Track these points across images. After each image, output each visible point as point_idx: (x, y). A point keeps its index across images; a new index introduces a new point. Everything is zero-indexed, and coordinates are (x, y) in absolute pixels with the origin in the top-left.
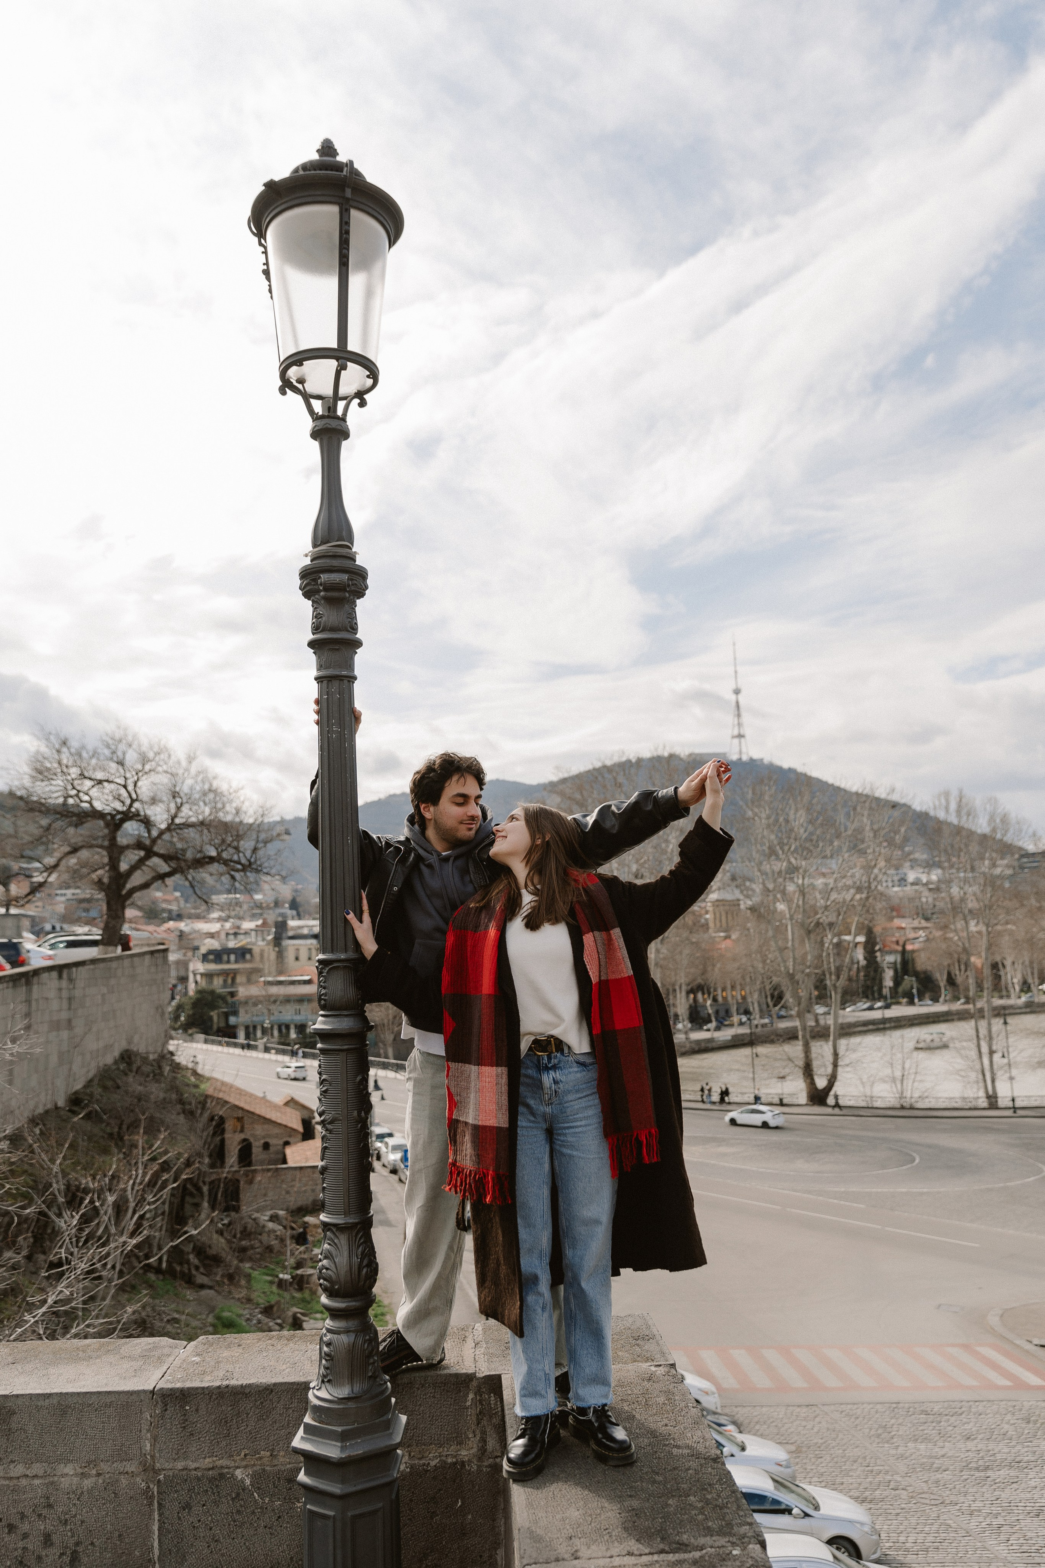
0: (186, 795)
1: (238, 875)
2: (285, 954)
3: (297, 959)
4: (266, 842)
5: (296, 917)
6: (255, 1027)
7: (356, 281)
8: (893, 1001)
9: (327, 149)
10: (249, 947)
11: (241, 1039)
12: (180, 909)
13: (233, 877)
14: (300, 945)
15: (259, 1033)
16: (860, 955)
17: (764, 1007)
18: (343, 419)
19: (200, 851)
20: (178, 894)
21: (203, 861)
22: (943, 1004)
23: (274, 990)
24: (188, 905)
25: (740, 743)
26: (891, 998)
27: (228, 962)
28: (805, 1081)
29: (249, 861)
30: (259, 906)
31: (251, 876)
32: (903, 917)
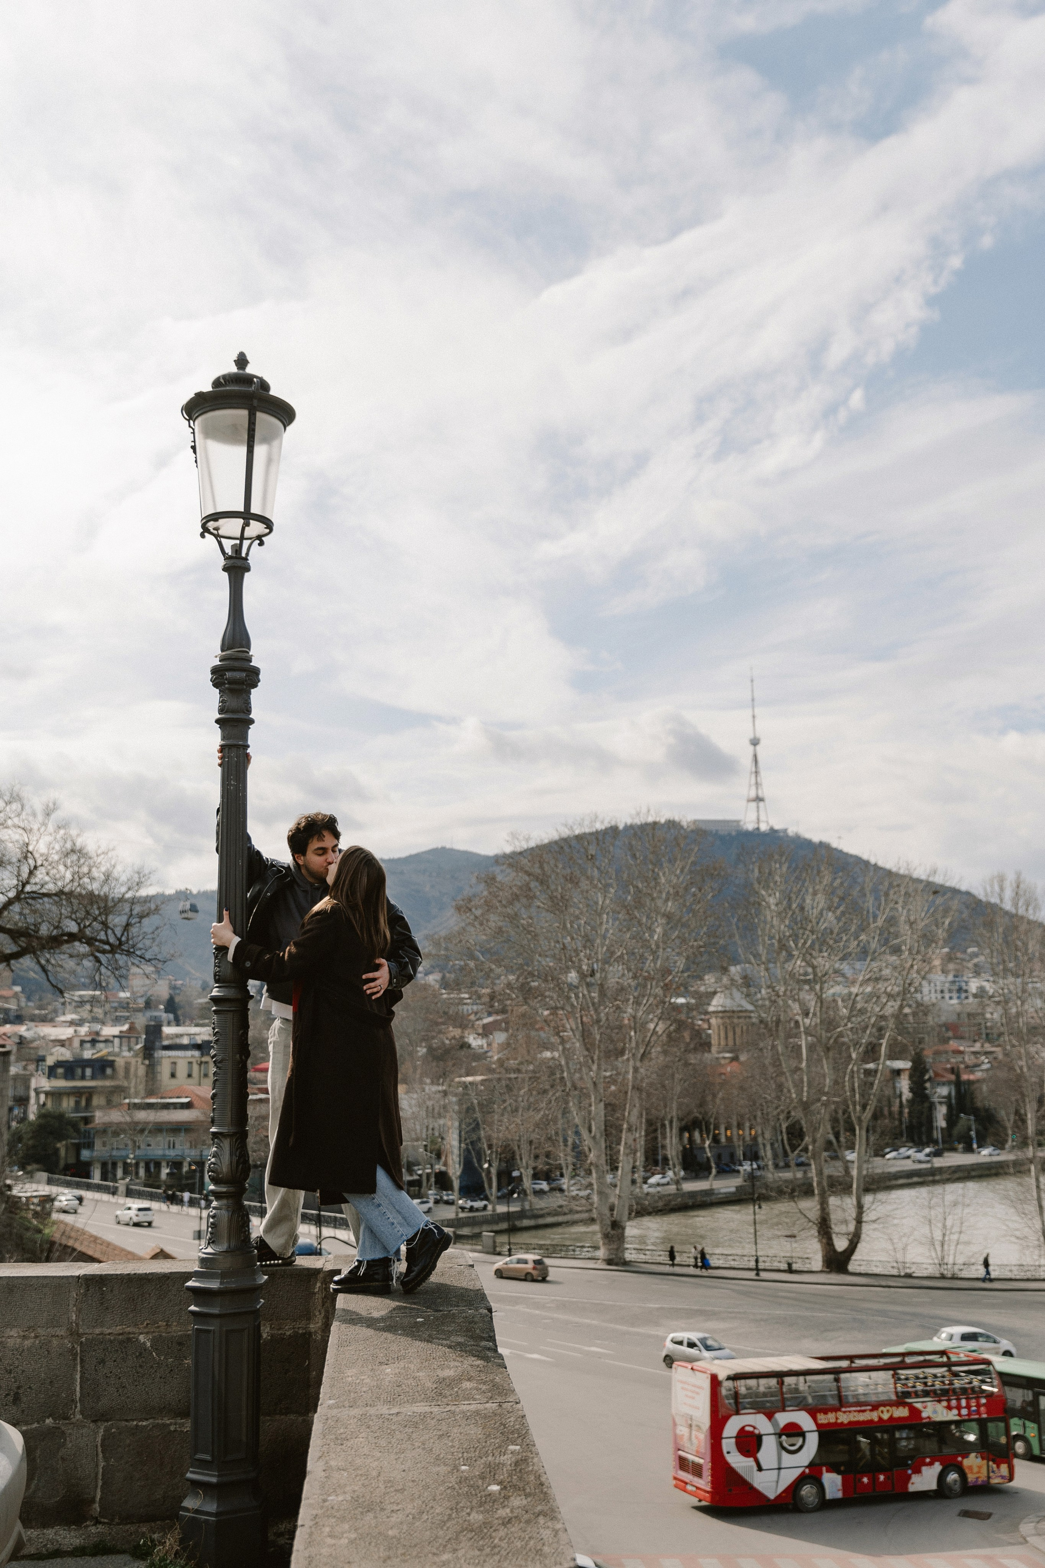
0: (42, 855)
1: (103, 958)
2: (159, 1069)
3: (173, 1075)
4: (141, 917)
5: (173, 1023)
6: (114, 1165)
7: (260, 451)
8: (947, 1146)
9: (242, 361)
10: (111, 1058)
11: (96, 1179)
12: (20, 1008)
13: (98, 960)
14: (179, 1057)
15: (120, 1173)
16: (904, 1085)
17: (780, 1151)
18: (246, 559)
19: (57, 927)
20: (18, 989)
21: (57, 941)
22: (1010, 1152)
23: (142, 1116)
24: (31, 1004)
25: (758, 807)
26: (944, 1142)
27: (83, 1078)
28: (820, 1241)
29: (119, 940)
30: (125, 1005)
31: (121, 959)
32: (962, 1038)
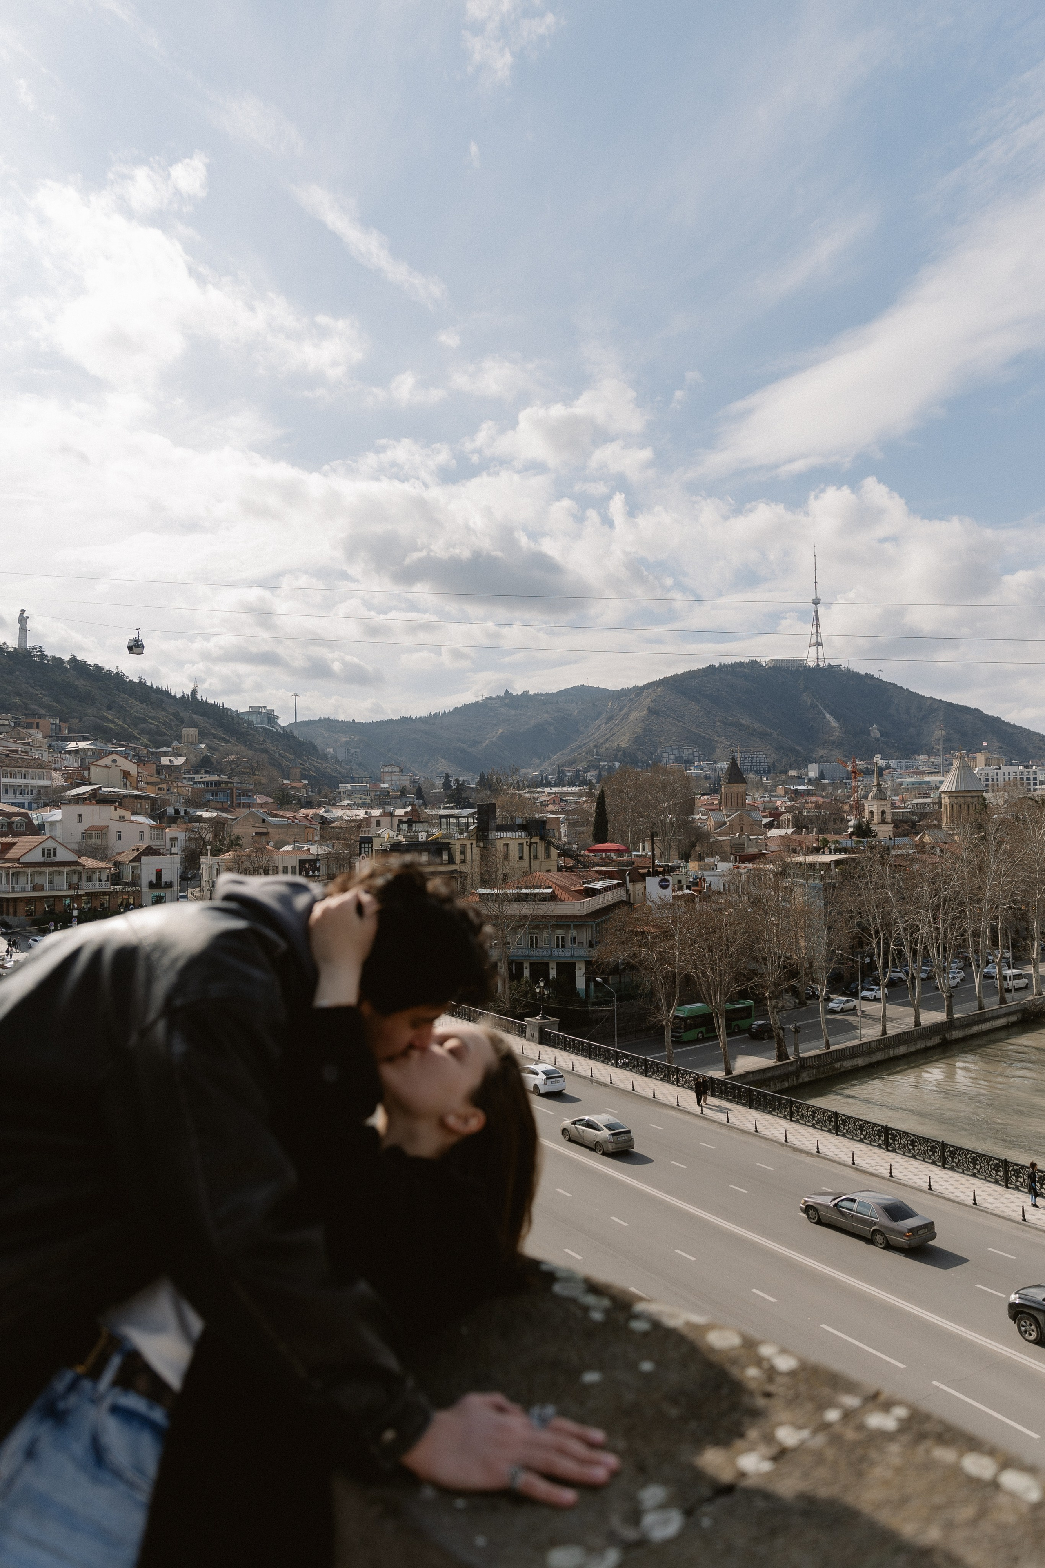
2: (493, 850)
3: (506, 859)
10: (445, 841)
14: (510, 838)
25: (818, 650)
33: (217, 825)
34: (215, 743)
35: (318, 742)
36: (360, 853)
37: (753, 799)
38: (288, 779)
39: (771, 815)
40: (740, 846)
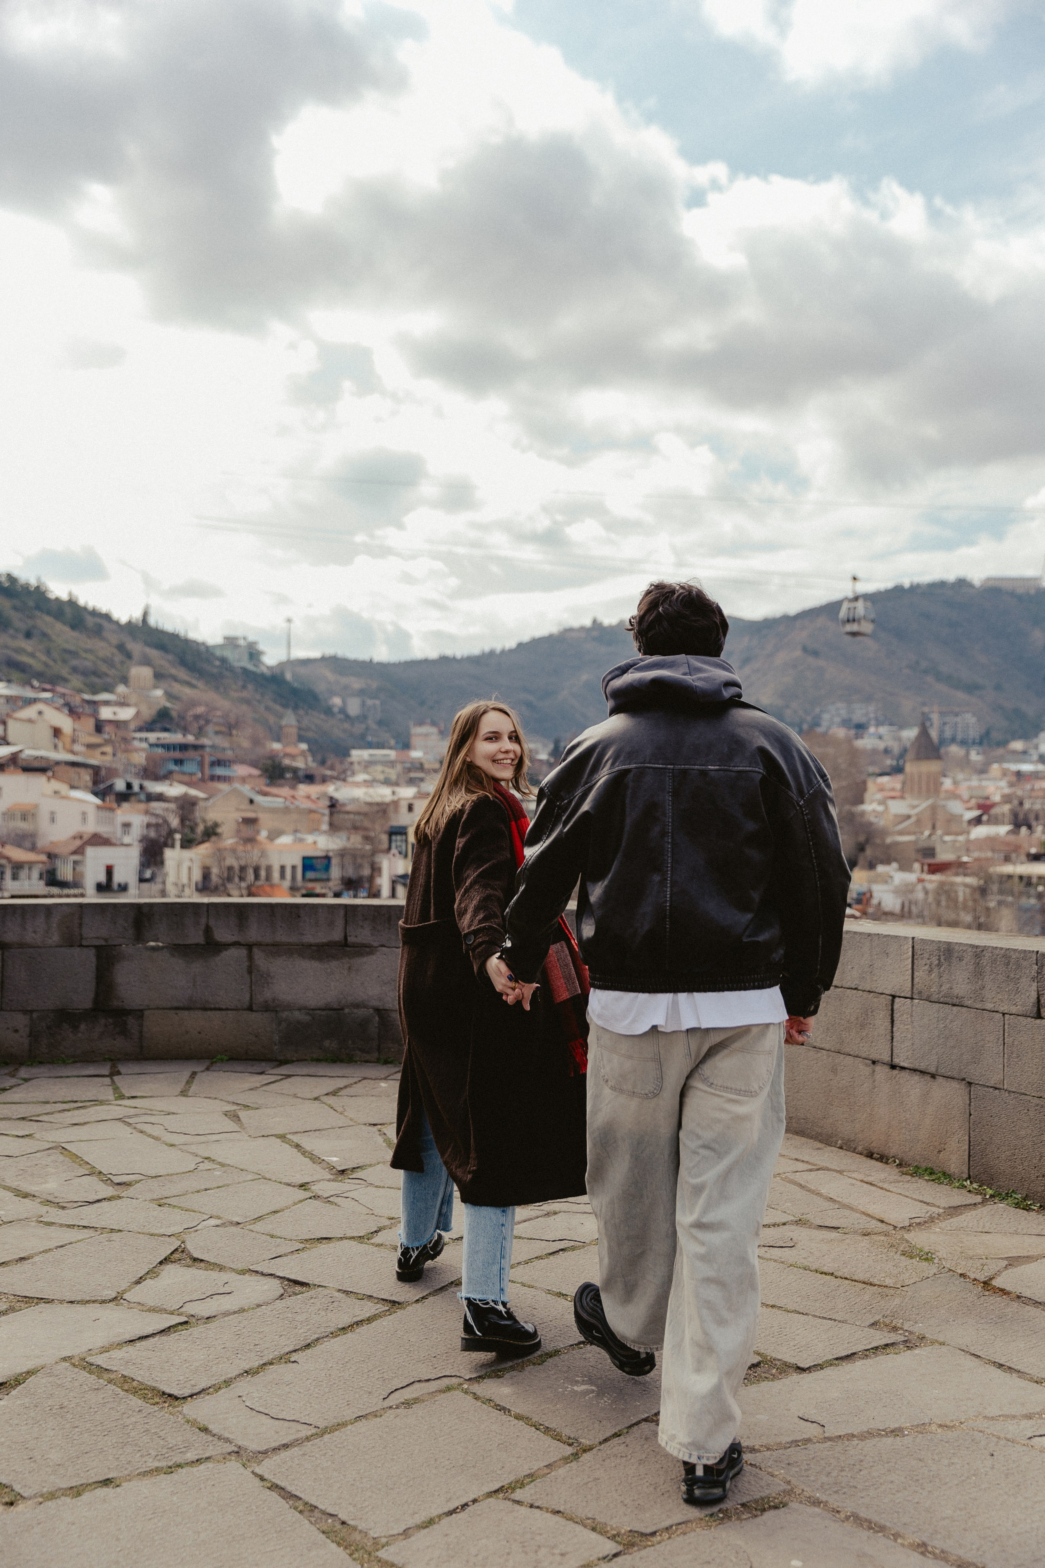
33: (186, 806)
34: (177, 688)
35: (320, 688)
36: (390, 848)
37: (956, 783)
38: (278, 740)
39: (979, 807)
40: (929, 852)
